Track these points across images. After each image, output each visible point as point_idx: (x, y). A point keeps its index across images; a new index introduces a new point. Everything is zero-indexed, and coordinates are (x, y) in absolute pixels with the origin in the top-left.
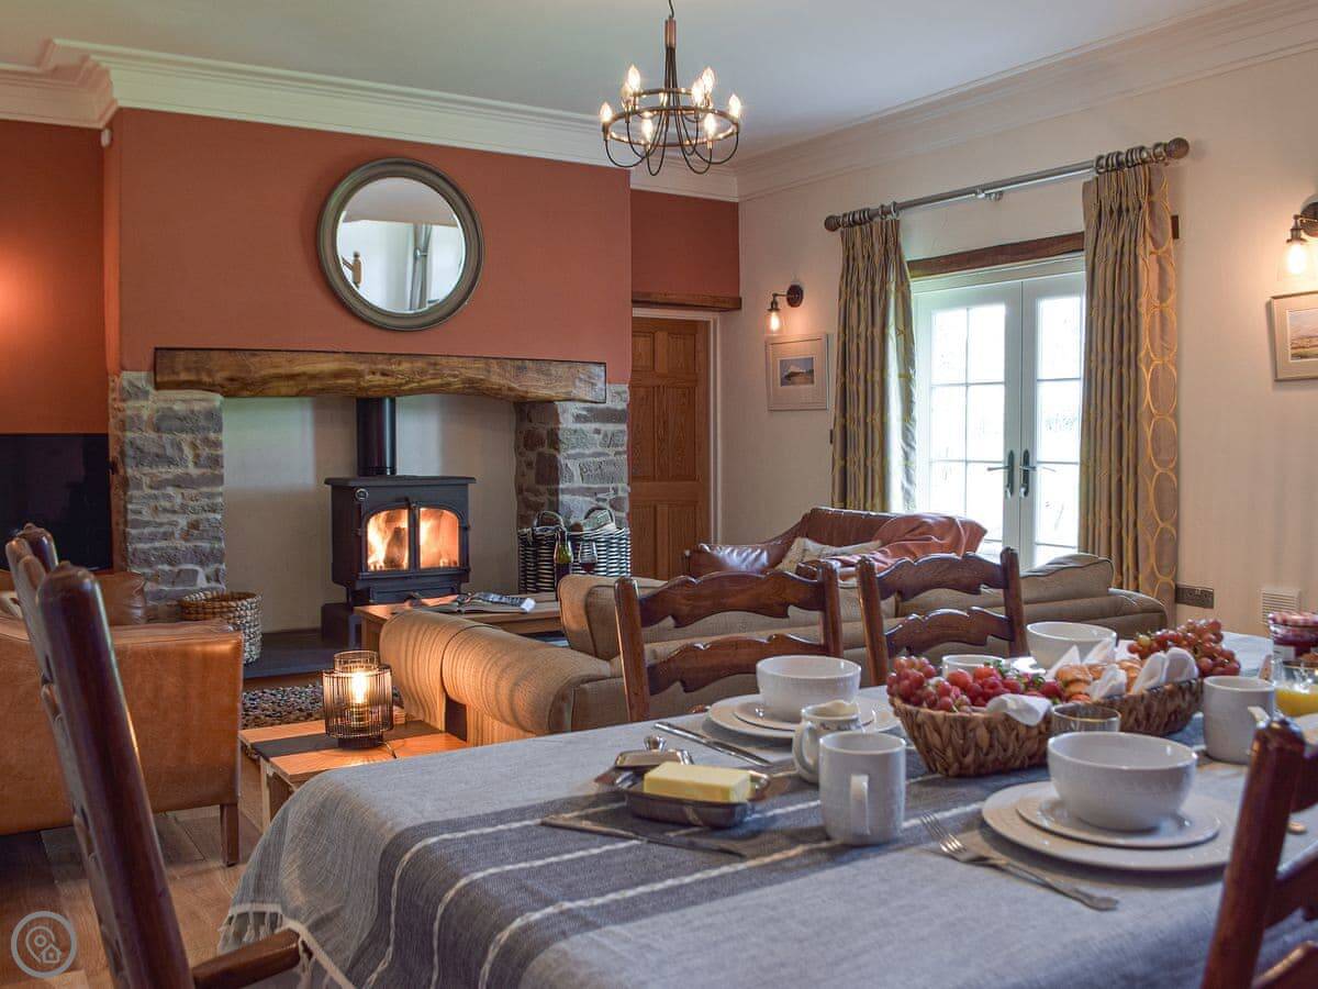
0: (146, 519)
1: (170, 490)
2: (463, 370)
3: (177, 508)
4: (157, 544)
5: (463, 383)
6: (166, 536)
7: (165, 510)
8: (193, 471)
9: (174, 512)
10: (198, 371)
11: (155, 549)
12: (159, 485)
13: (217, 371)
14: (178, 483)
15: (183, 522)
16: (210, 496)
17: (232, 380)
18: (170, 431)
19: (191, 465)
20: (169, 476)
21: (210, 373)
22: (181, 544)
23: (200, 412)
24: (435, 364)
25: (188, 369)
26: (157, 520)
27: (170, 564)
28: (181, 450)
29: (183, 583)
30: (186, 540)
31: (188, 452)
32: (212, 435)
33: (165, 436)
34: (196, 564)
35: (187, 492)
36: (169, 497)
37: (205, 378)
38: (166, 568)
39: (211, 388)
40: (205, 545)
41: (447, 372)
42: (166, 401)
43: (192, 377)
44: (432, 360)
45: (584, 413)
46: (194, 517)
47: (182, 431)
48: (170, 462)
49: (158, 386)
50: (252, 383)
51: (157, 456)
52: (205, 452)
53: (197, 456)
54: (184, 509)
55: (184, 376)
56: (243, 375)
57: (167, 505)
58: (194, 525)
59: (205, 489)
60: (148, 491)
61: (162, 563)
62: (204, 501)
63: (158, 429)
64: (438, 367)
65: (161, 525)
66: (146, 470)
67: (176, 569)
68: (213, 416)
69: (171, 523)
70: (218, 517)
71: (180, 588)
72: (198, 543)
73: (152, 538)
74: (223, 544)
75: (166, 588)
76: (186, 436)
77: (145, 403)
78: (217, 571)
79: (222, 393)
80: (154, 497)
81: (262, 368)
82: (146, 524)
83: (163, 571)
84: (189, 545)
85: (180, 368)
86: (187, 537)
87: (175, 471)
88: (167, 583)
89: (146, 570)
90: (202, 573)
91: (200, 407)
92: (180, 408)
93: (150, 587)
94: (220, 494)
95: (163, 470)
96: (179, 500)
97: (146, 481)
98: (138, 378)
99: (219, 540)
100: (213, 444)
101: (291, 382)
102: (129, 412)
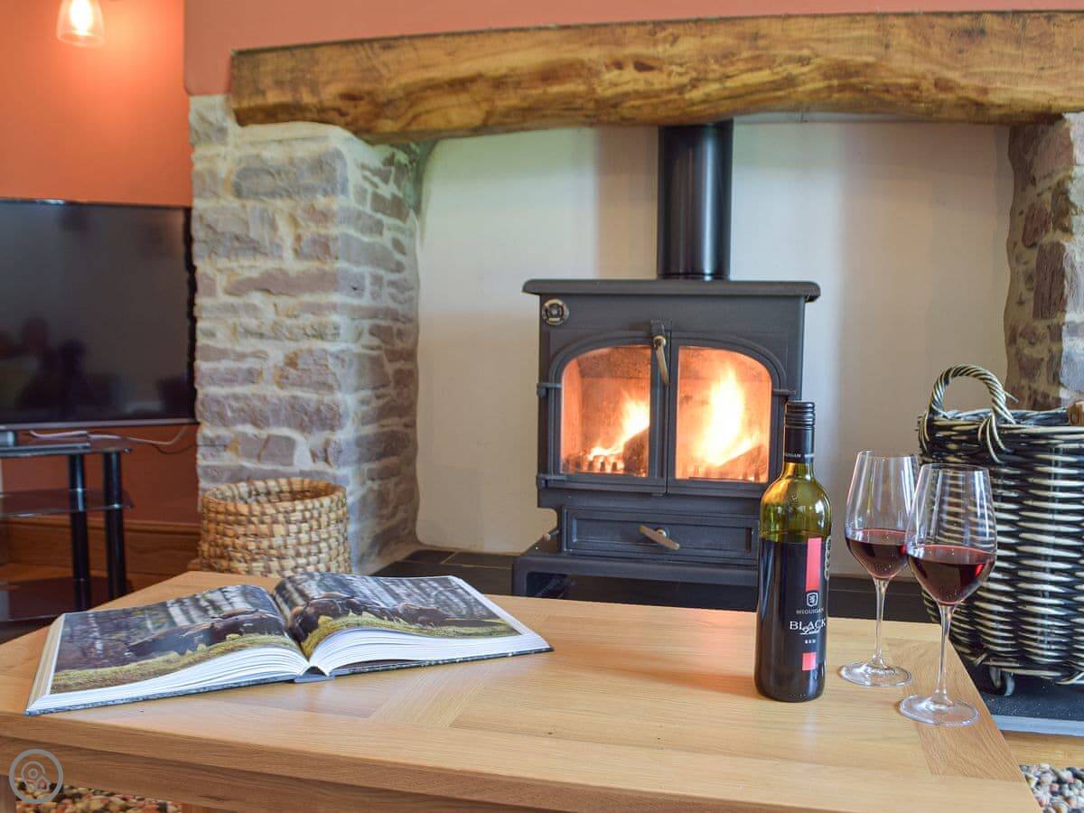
0: (220, 345)
1: (257, 298)
3: (265, 330)
4: (239, 390)
5: (826, 77)
6: (252, 376)
7: (249, 333)
8: (292, 265)
9: (261, 336)
10: (294, 85)
11: (236, 397)
12: (238, 289)
13: (327, 83)
14: (268, 285)
15: (276, 353)
16: (316, 309)
17: (350, 97)
18: (256, 195)
19: (288, 254)
20: (254, 274)
21: (314, 90)
22: (272, 391)
23: (302, 160)
24: (756, 36)
25: (279, 84)
26: (238, 348)
27: (255, 424)
28: (273, 226)
29: (272, 457)
30: (281, 386)
31: (285, 232)
32: (321, 201)
33: (250, 204)
34: (289, 426)
35: (284, 301)
36: (252, 310)
37: (307, 98)
38: (249, 429)
39: (322, 115)
40: (309, 396)
41: (782, 52)
42: (252, 144)
43: (287, 98)
46: (292, 346)
47: (273, 194)
48: (255, 248)
49: (243, 118)
50: (390, 102)
51: (237, 238)
52: (311, 230)
53: (298, 238)
54: (276, 333)
55: (273, 98)
56: (367, 87)
57: (252, 323)
58: (292, 362)
59: (308, 298)
60: (223, 298)
61: (244, 421)
62: (308, 319)
63: (238, 193)
64: (761, 43)
65: (241, 357)
66: (223, 263)
67: (264, 433)
68: (323, 165)
69: (258, 355)
70: (332, 347)
71: (267, 467)
72: (298, 393)
73: (230, 379)
74: (339, 396)
75: (249, 464)
76: (281, 204)
77: (222, 150)
78: (327, 443)
79: (347, 126)
80: (233, 309)
81: (401, 71)
82: (222, 354)
83: (244, 435)
84: (285, 393)
85: (267, 81)
86: (282, 381)
87: (262, 265)
88: (249, 456)
89: (222, 432)
90: (304, 446)
91: (304, 151)
92: (273, 154)
93: (228, 459)
94: (334, 307)
95: (245, 262)
96: (269, 316)
97: (221, 281)
98: (212, 106)
99: (330, 388)
100: (324, 217)
101: (464, 98)
102: (198, 166)
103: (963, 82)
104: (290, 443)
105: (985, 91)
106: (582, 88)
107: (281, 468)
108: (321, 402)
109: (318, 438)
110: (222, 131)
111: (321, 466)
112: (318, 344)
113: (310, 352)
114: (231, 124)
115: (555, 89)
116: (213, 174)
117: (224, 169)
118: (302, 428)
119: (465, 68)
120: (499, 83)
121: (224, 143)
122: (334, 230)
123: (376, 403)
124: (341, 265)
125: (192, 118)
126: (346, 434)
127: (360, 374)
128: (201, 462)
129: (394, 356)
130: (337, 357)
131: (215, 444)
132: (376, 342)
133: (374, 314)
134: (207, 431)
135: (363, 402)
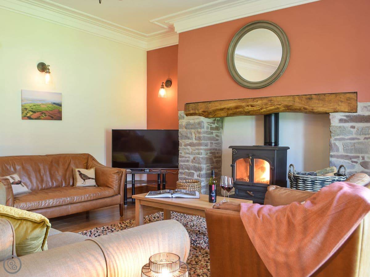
0: (183, 155)
1: (189, 147)
2: (283, 102)
3: (190, 153)
4: (186, 163)
5: (284, 107)
6: (188, 161)
8: (194, 141)
9: (189, 154)
10: (195, 110)
11: (185, 165)
12: (186, 145)
13: (200, 109)
14: (191, 145)
15: (192, 157)
16: (198, 149)
17: (204, 112)
18: (189, 129)
19: (194, 139)
20: (188, 143)
21: (198, 110)
22: (191, 164)
23: (196, 123)
24: (271, 100)
25: (193, 109)
26: (186, 156)
27: (188, 170)
28: (192, 134)
29: (191, 176)
30: (192, 163)
31: (194, 135)
32: (199, 130)
33: (188, 130)
34: (194, 170)
35: (193, 148)
36: (188, 149)
37: (197, 112)
38: (187, 171)
39: (200, 115)
40: (197, 165)
41: (276, 103)
42: (188, 119)
43: (194, 112)
44: (270, 99)
45: (345, 118)
46: (194, 156)
47: (192, 129)
48: (189, 138)
49: (187, 115)
50: (210, 113)
51: (186, 136)
52: (197, 135)
53: (196, 137)
54: (192, 153)
55: (192, 112)
56: (206, 110)
57: (188, 152)
58: (194, 159)
59: (197, 147)
61: (186, 169)
62: (197, 151)
63: (186, 128)
64: (272, 102)
65: (186, 157)
66: (183, 141)
67: (189, 171)
68: (200, 124)
69: (189, 157)
70: (201, 156)
71: (190, 178)
72: (195, 164)
73: (184, 161)
74: (202, 165)
75: (187, 177)
76: (193, 130)
77: (183, 120)
78: (200, 174)
79: (204, 116)
80: (185, 149)
81: (212, 107)
82: (183, 157)
83: (186, 172)
84: (193, 164)
85: (190, 109)
86: (192, 162)
87: (190, 141)
88: (187, 176)
89: (183, 171)
90: (196, 174)
91: (197, 121)
92: (192, 121)
93: (183, 176)
94: (201, 149)
95: (187, 141)
96: (191, 150)
97: (183, 144)
98: (182, 113)
99: (200, 164)
100: (200, 133)
101: (223, 112)
102: (180, 123)
103: (308, 108)
104: (193, 173)
105: (313, 110)
106: (242, 110)
107: (192, 178)
108: (199, 166)
109: (198, 173)
110: (184, 117)
111: (198, 178)
112: (198, 156)
113: (197, 157)
114: (185, 116)
115: (238, 110)
116: (182, 125)
117: (184, 124)
118: (196, 171)
119: (222, 107)
120: (228, 109)
121: (184, 119)
122: (202, 135)
123: (211, 167)
124: (203, 141)
125: (179, 115)
126: (203, 172)
127: (207, 161)
128: (179, 176)
129: (215, 157)
130: (202, 158)
131: (181, 173)
132: (211, 155)
133: (210, 150)
134: (180, 171)
135: (207, 166)
